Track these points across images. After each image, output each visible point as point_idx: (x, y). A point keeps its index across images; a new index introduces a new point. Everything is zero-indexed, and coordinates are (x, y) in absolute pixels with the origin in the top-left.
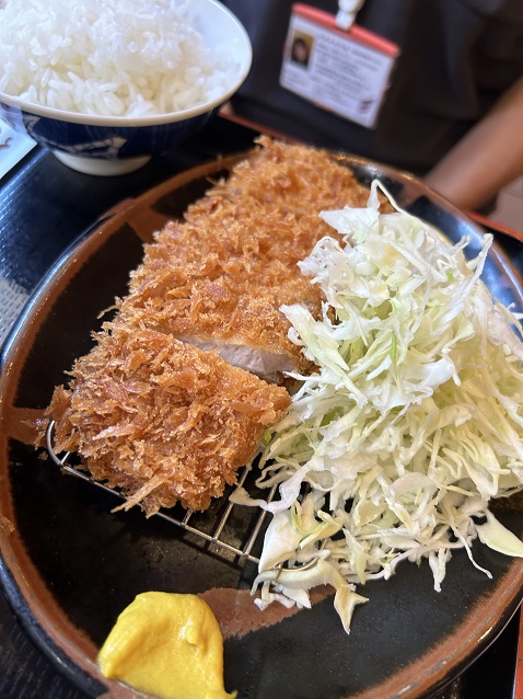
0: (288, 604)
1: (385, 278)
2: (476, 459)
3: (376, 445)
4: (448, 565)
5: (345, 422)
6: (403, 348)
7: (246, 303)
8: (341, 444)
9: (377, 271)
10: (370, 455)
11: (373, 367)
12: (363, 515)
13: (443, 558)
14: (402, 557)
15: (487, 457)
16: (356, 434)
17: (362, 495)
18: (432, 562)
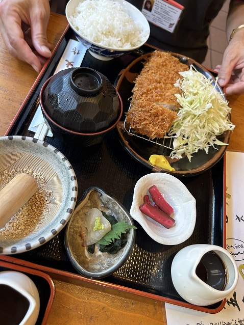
0: (177, 158)
1: (196, 87)
2: (214, 125)
3: (194, 123)
4: (209, 149)
5: (189, 119)
6: (202, 102)
7: (165, 94)
8: (188, 123)
9: (194, 86)
10: (193, 126)
11: (195, 107)
12: (191, 139)
13: (208, 148)
14: (199, 148)
15: (217, 125)
16: (191, 121)
17: (191, 135)
18: (205, 149)
